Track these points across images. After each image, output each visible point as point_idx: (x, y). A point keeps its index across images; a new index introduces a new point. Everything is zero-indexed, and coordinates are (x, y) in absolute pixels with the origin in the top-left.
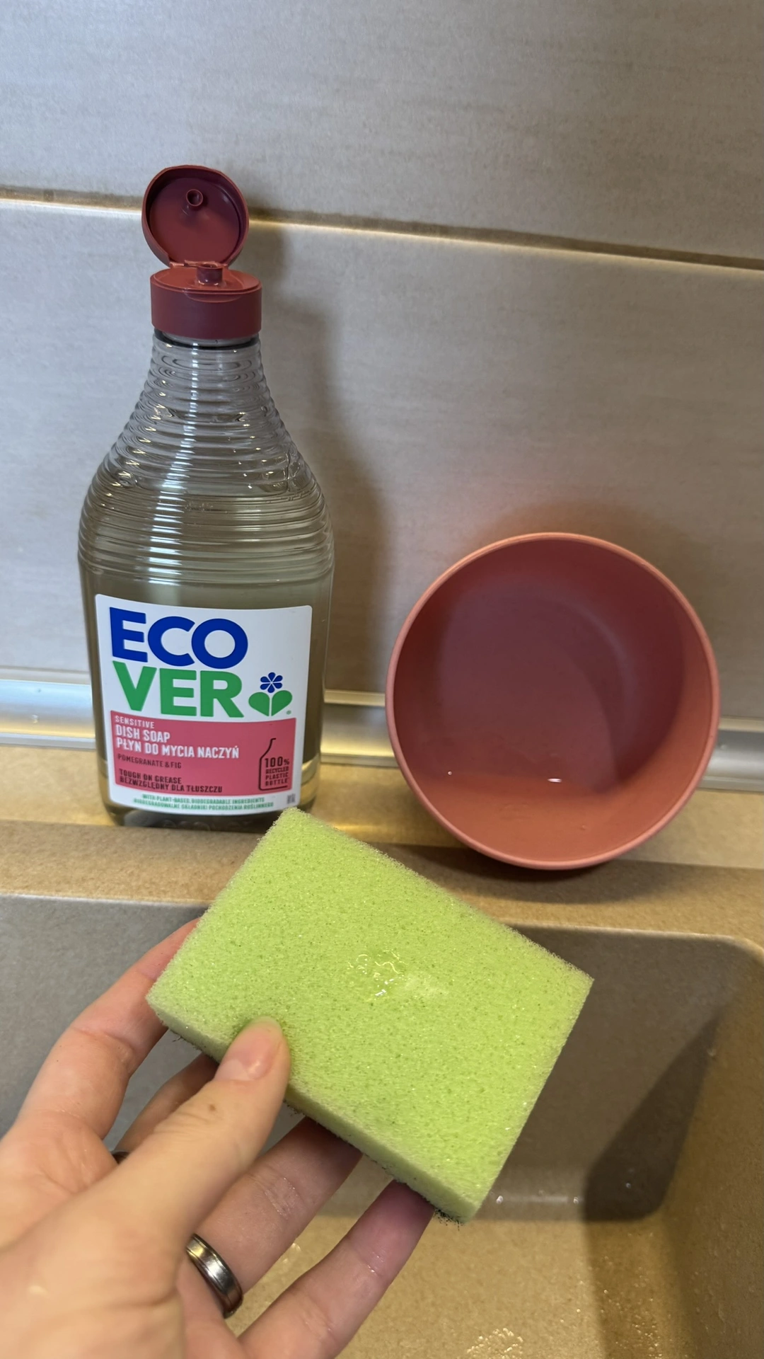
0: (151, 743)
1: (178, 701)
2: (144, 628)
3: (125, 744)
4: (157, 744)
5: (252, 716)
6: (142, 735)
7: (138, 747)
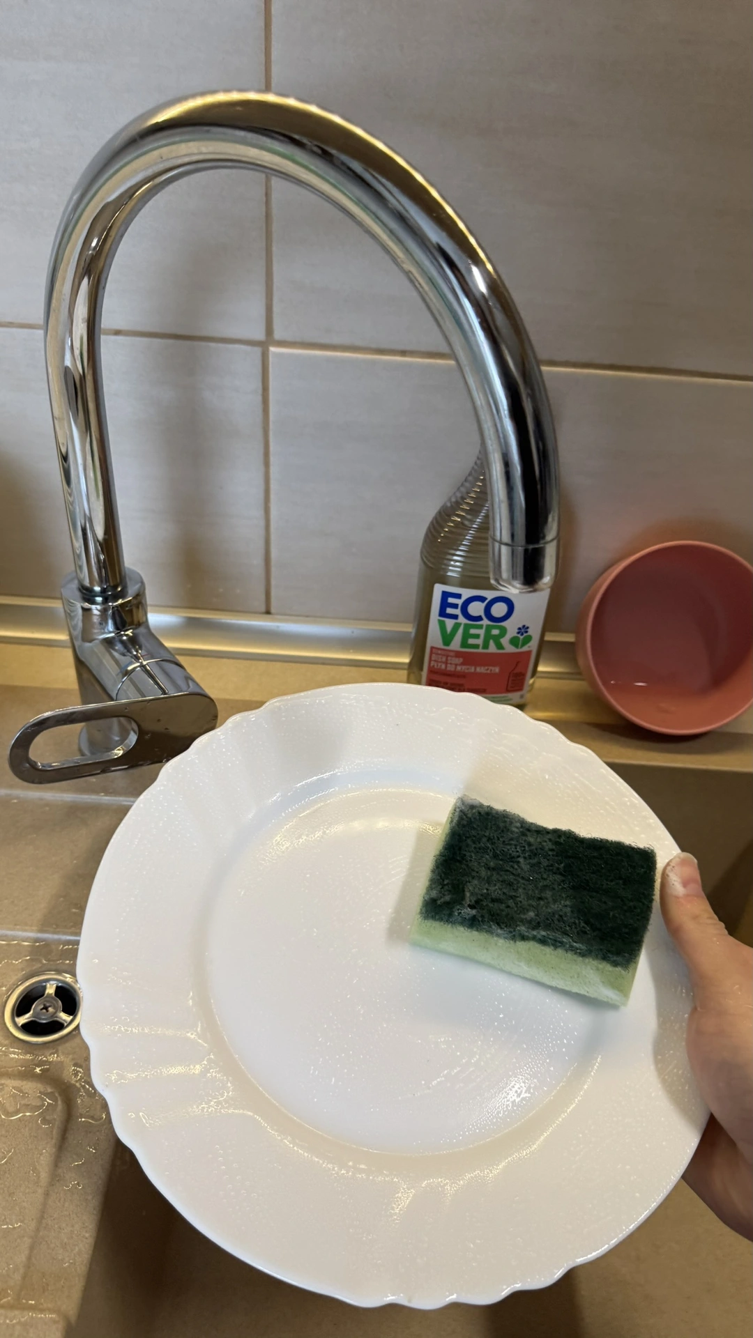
0: (451, 664)
1: (471, 641)
2: (459, 602)
3: (436, 665)
4: (455, 665)
5: (510, 649)
6: (447, 660)
7: (443, 666)
